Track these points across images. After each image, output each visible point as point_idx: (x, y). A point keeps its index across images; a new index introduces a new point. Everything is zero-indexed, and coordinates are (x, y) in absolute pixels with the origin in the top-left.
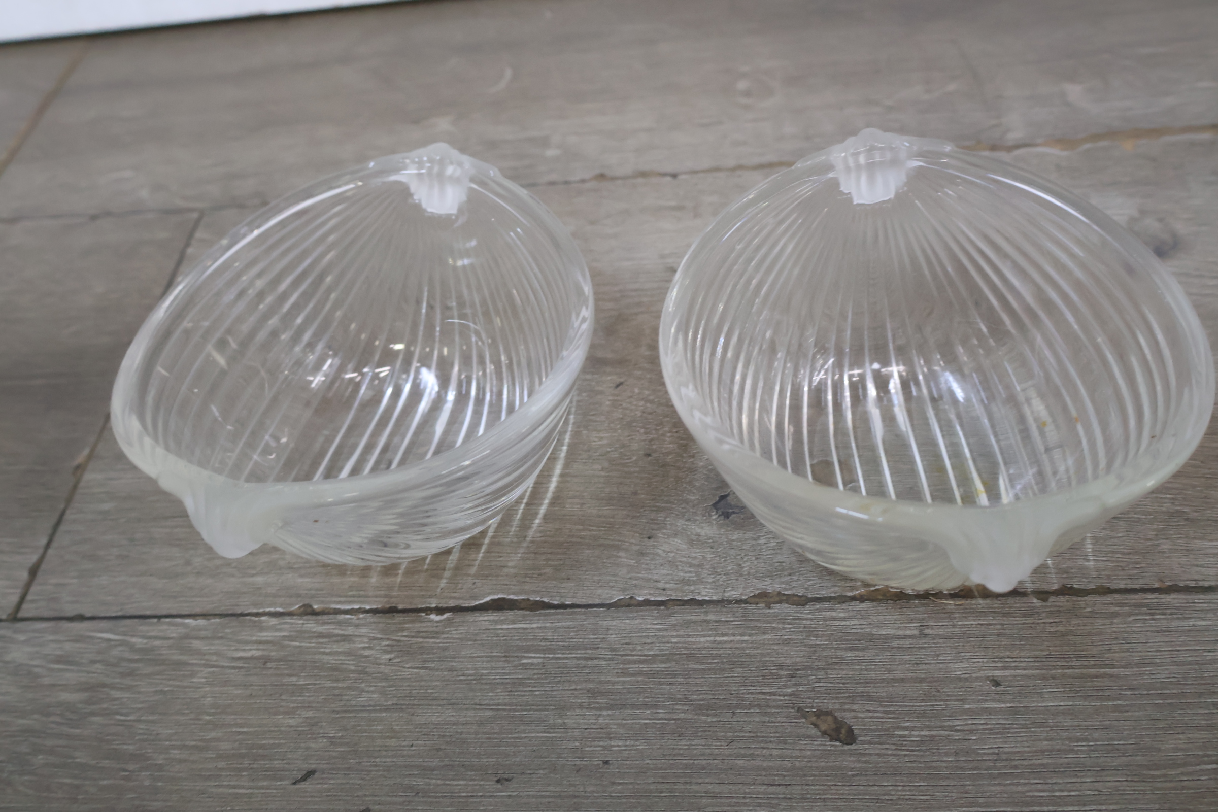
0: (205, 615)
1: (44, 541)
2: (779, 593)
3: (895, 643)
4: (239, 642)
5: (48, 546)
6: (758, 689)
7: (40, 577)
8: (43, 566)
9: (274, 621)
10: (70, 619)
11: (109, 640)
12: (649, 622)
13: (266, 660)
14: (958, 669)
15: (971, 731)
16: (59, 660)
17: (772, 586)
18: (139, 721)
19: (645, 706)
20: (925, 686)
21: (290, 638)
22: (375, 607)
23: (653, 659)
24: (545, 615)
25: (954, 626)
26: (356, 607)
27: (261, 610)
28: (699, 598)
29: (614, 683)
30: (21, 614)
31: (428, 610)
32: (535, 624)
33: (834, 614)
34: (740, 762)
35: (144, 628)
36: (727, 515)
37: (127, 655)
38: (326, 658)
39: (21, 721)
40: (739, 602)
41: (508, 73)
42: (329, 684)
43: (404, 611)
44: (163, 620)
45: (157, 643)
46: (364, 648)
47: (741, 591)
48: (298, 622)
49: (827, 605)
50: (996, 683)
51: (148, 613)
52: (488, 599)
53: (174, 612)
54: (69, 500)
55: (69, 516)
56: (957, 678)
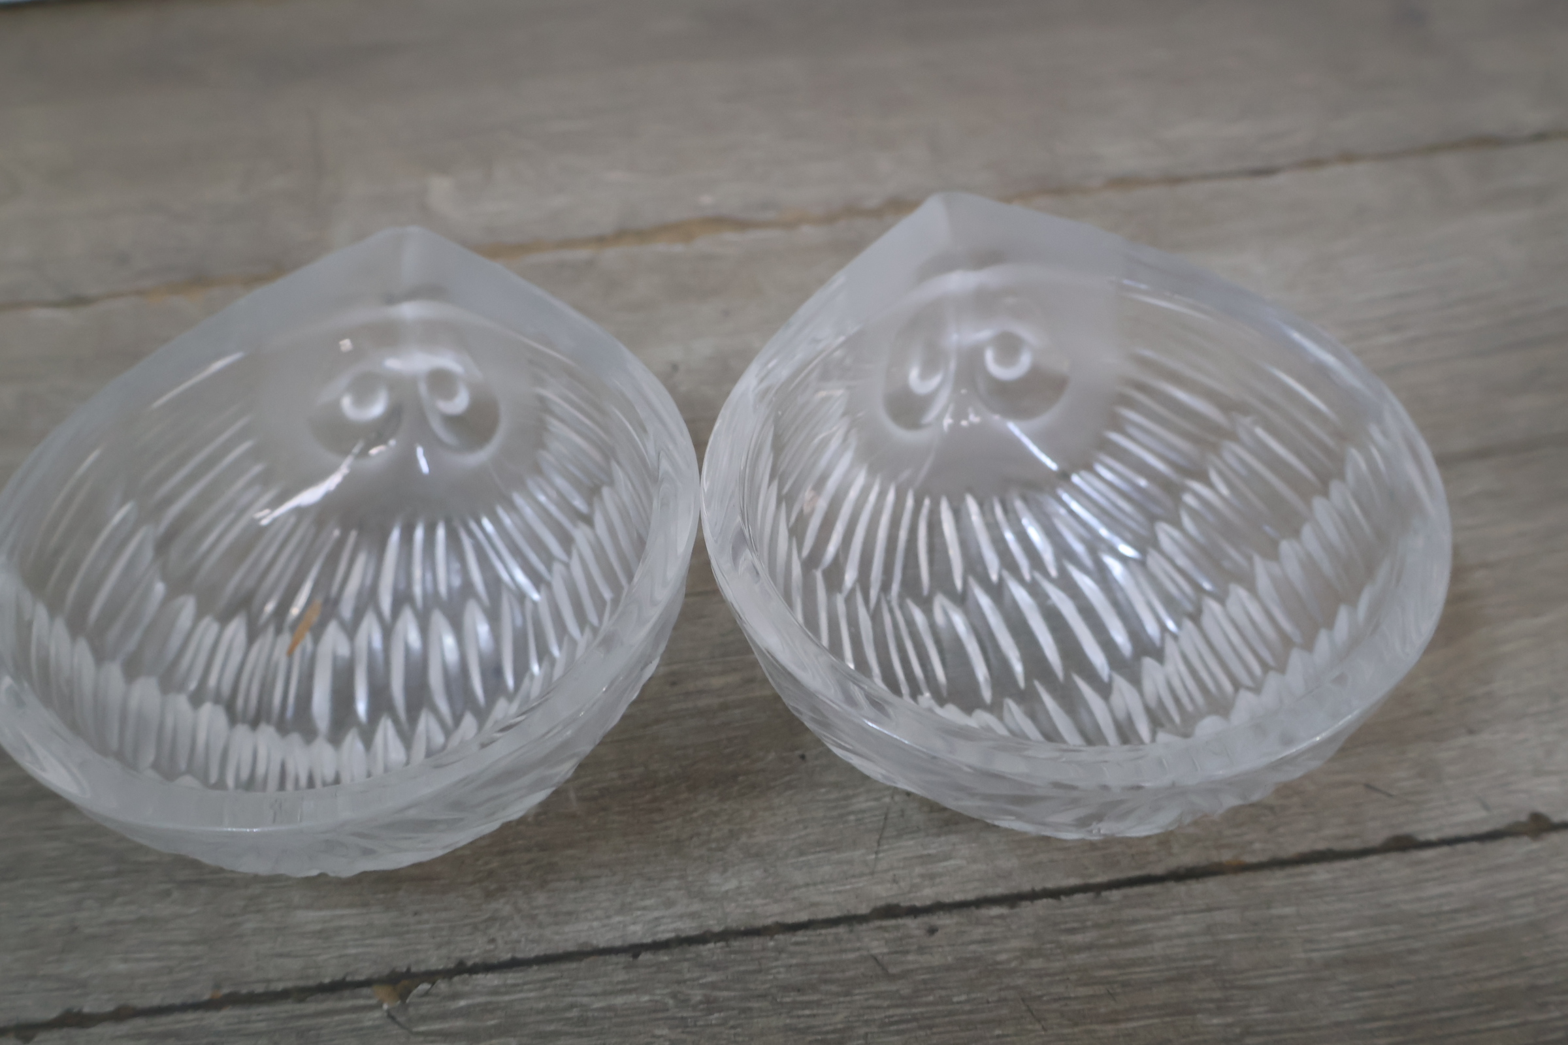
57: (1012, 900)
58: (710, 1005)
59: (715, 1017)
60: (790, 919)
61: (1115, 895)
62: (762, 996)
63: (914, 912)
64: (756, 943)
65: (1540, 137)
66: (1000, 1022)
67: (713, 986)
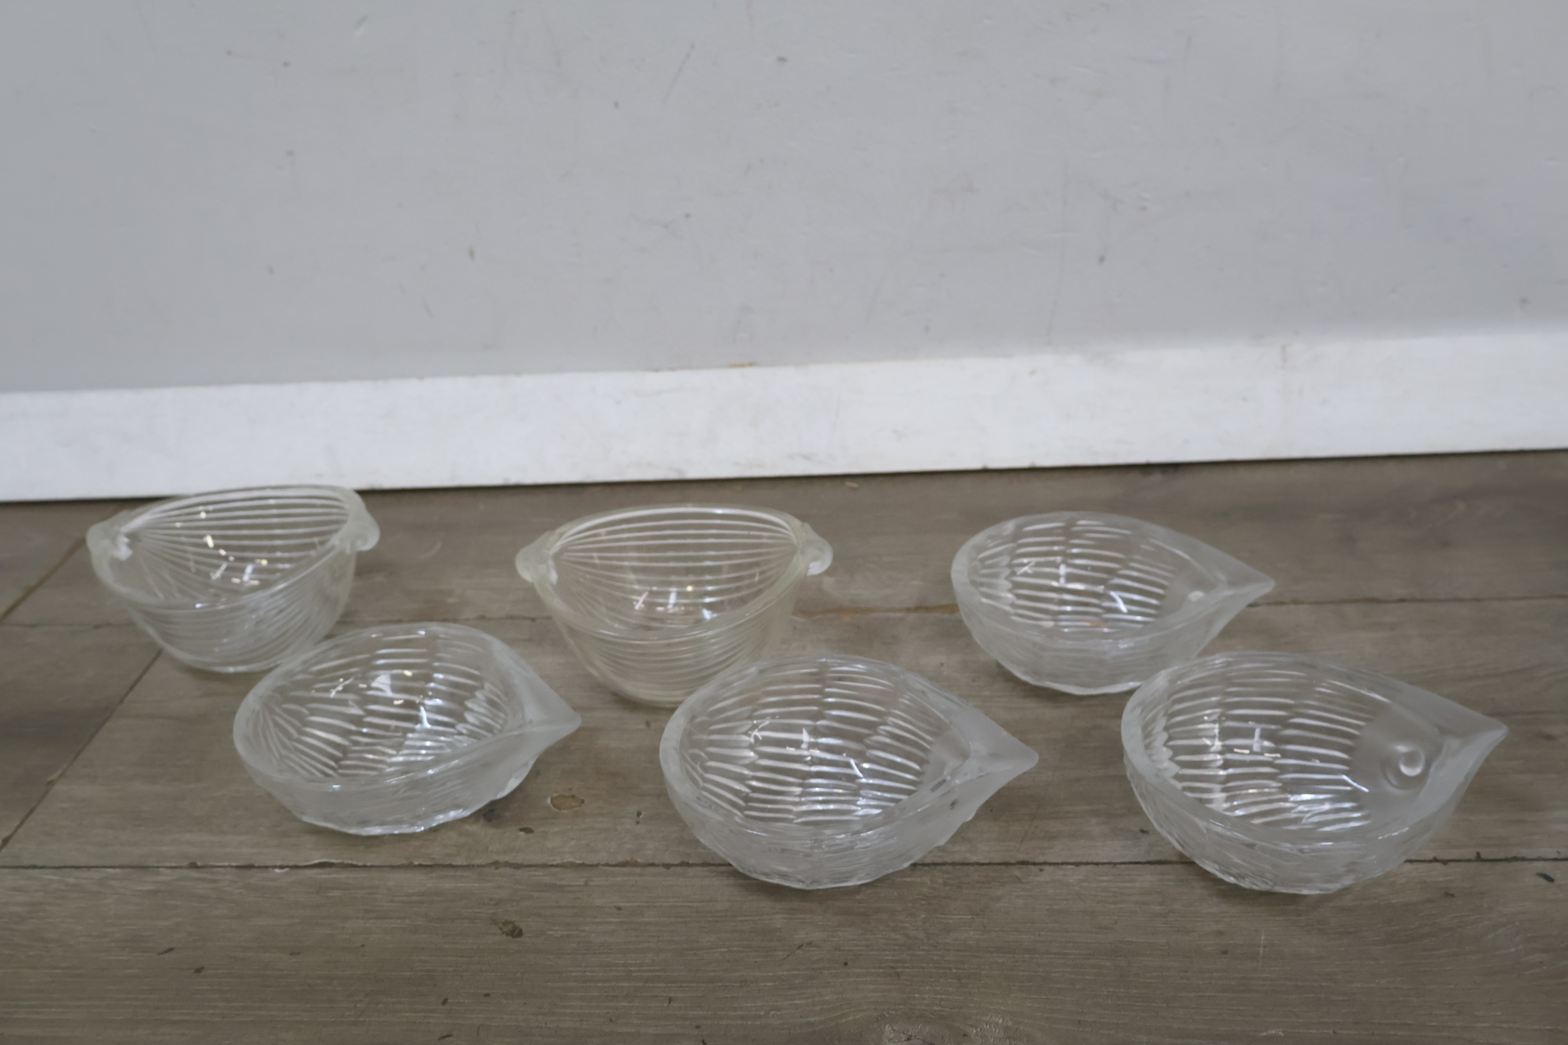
0: (121, 867)
1: (16, 824)
2: (507, 862)
3: (568, 889)
4: (141, 882)
5: (19, 826)
6: (473, 911)
7: (10, 844)
8: (14, 838)
9: (168, 871)
10: (27, 868)
11: (51, 880)
12: (418, 876)
13: (155, 892)
14: (599, 902)
15: (593, 932)
16: (14, 890)
17: (502, 858)
18: (63, 922)
19: (399, 918)
20: (576, 910)
21: (176, 880)
22: (238, 864)
23: (413, 894)
24: (351, 871)
25: (607, 881)
26: (226, 864)
27: (161, 865)
28: (454, 863)
29: (383, 906)
31: (275, 867)
32: (343, 876)
33: (536, 873)
34: (447, 946)
35: (77, 873)
36: (490, 820)
37: (62, 888)
38: (198, 891)
40: (479, 866)
41: (439, 545)
42: (197, 905)
43: (259, 867)
44: (91, 869)
45: (85, 881)
46: (225, 886)
47: (483, 861)
48: (185, 872)
49: (534, 868)
50: (619, 909)
51: (82, 865)
52: (316, 861)
53: (101, 865)
54: (39, 801)
55: (38, 810)
56: (597, 907)
57: (1077, 864)
59: (947, 888)
60: (981, 862)
61: (1123, 866)
62: (969, 883)
63: (1034, 864)
64: (966, 868)
65: (1402, 600)
66: (1067, 900)
67: (947, 878)
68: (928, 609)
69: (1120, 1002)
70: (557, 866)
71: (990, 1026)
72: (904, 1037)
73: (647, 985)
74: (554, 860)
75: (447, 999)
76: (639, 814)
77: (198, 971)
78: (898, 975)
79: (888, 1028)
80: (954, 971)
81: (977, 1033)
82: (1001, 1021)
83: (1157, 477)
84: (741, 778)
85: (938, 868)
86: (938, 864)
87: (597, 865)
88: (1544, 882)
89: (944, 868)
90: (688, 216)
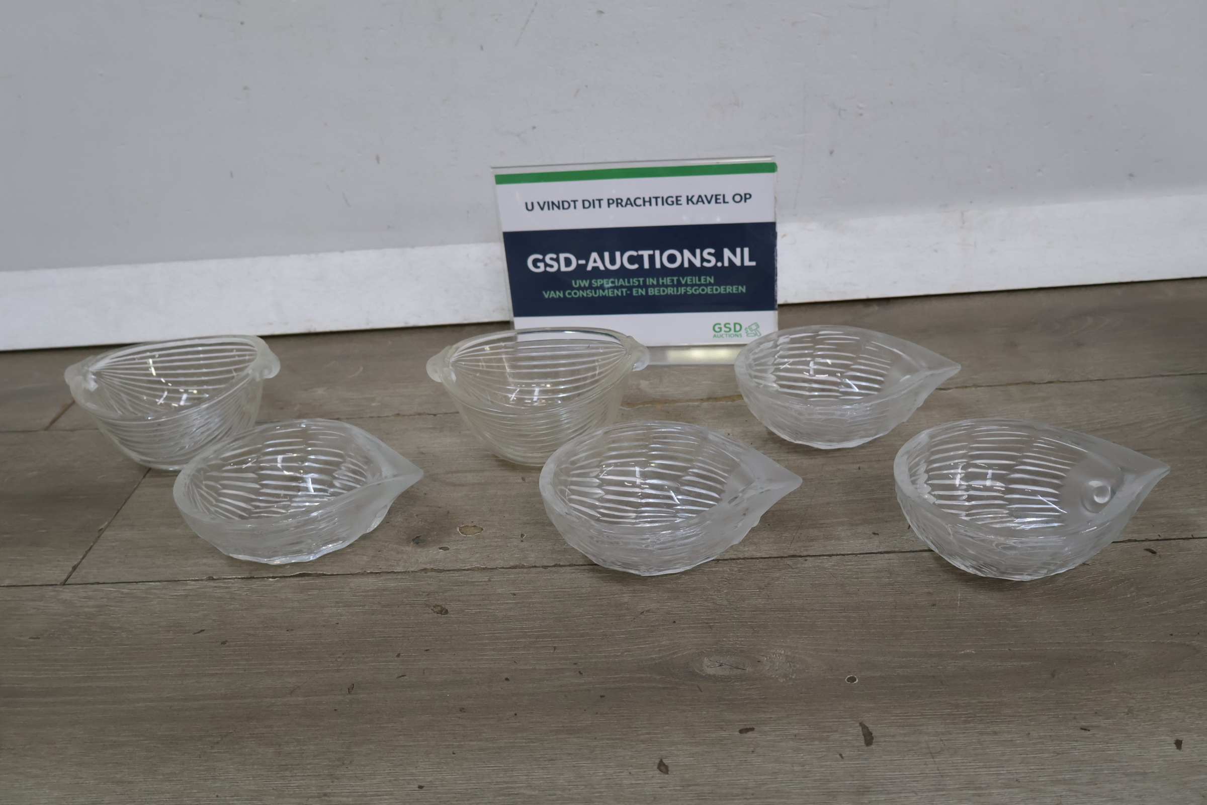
0: (160, 581)
1: (81, 557)
2: (432, 569)
3: (477, 584)
4: (175, 590)
5: (83, 558)
6: (412, 599)
7: (78, 569)
8: (80, 566)
9: (193, 583)
10: (92, 584)
11: (111, 591)
12: (371, 580)
13: (186, 596)
14: (500, 591)
15: (497, 610)
16: (85, 598)
17: (428, 566)
18: (123, 617)
19: (360, 606)
20: (484, 597)
21: (200, 588)
22: (243, 577)
23: (368, 591)
24: (323, 578)
25: (504, 577)
26: (234, 577)
27: (187, 579)
28: (395, 571)
29: (348, 599)
30: (66, 583)
31: (268, 577)
32: (317, 581)
33: (454, 575)
34: (396, 622)
35: (129, 586)
36: (417, 543)
37: (120, 595)
38: (216, 594)
39: (64, 618)
40: (413, 572)
41: (361, 369)
42: (217, 603)
43: (257, 578)
44: (138, 583)
45: (135, 591)
46: (235, 591)
47: (415, 568)
48: (206, 583)
49: (451, 572)
50: (514, 594)
51: (132, 581)
52: (298, 573)
53: (145, 581)
54: (94, 543)
55: (95, 547)
56: (499, 594)
57: (830, 556)
58: (740, 571)
59: (741, 573)
60: (764, 556)
61: (862, 556)
62: (756, 570)
63: (801, 556)
64: (753, 560)
66: (824, 577)
67: (741, 568)
68: (716, 399)
69: (863, 638)
70: (468, 570)
71: (776, 656)
72: (717, 665)
73: (538, 640)
74: (465, 567)
75: (400, 654)
76: (522, 535)
77: (224, 643)
78: (711, 627)
79: (706, 660)
80: (749, 623)
81: (767, 660)
82: (783, 652)
83: (875, 308)
84: (593, 507)
85: (735, 561)
86: (734, 559)
87: (496, 568)
88: (1150, 554)
89: (738, 561)
90: (534, 128)
